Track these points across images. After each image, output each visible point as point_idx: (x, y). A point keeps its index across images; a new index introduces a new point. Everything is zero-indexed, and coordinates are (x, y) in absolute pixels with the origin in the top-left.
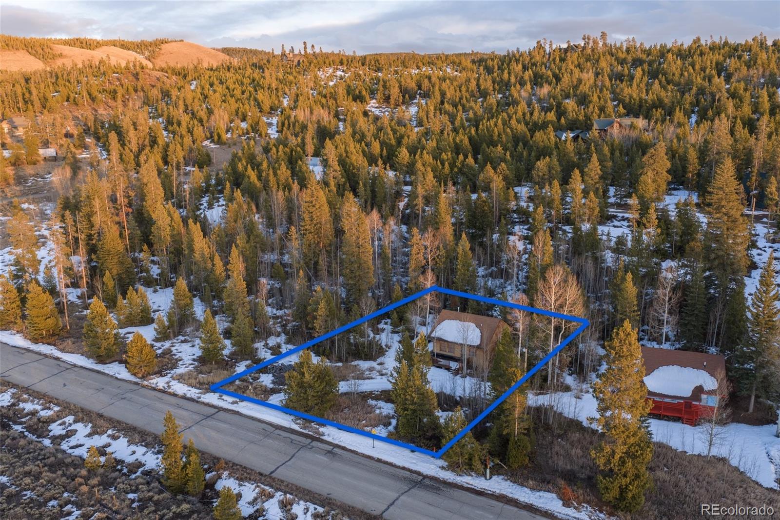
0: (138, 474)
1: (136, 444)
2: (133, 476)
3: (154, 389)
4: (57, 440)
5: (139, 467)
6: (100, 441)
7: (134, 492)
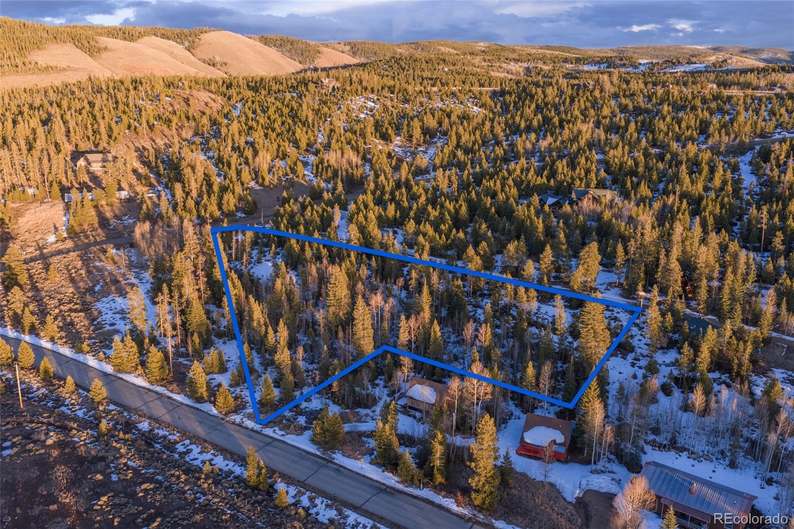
0: (231, 478)
1: (228, 460)
2: (229, 479)
3: (233, 423)
4: (182, 454)
5: (232, 474)
6: (208, 456)
7: (231, 488)
